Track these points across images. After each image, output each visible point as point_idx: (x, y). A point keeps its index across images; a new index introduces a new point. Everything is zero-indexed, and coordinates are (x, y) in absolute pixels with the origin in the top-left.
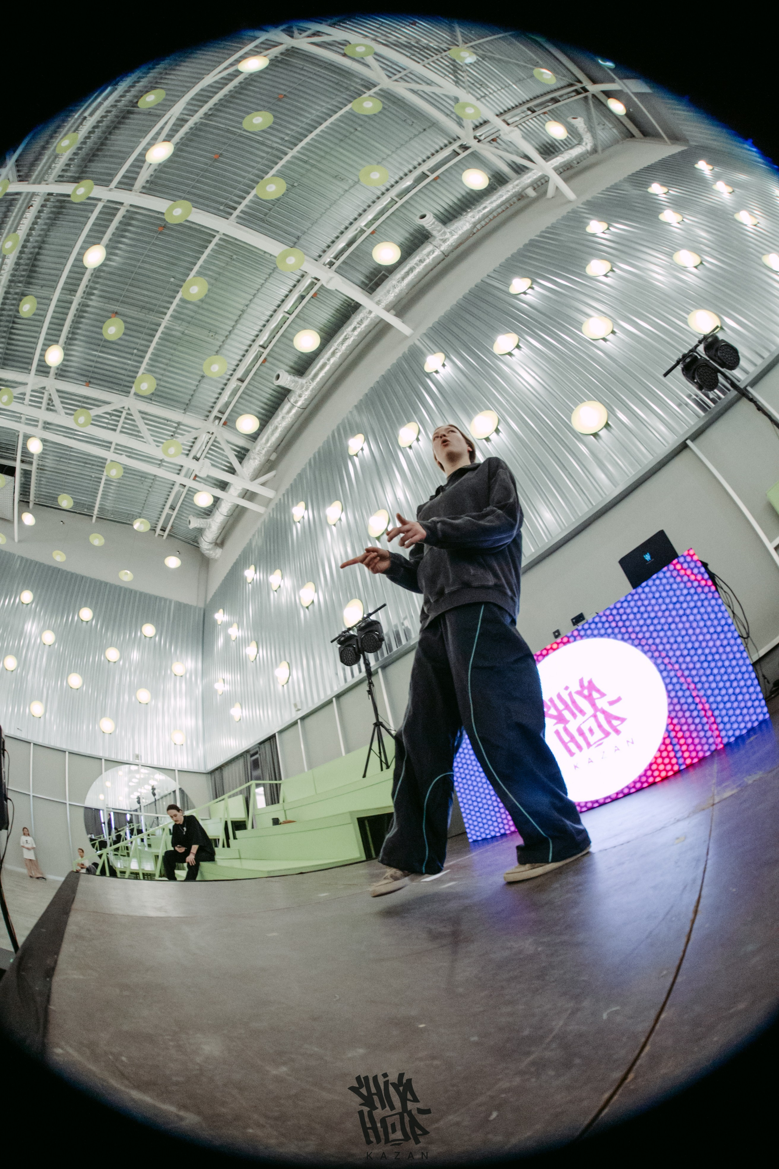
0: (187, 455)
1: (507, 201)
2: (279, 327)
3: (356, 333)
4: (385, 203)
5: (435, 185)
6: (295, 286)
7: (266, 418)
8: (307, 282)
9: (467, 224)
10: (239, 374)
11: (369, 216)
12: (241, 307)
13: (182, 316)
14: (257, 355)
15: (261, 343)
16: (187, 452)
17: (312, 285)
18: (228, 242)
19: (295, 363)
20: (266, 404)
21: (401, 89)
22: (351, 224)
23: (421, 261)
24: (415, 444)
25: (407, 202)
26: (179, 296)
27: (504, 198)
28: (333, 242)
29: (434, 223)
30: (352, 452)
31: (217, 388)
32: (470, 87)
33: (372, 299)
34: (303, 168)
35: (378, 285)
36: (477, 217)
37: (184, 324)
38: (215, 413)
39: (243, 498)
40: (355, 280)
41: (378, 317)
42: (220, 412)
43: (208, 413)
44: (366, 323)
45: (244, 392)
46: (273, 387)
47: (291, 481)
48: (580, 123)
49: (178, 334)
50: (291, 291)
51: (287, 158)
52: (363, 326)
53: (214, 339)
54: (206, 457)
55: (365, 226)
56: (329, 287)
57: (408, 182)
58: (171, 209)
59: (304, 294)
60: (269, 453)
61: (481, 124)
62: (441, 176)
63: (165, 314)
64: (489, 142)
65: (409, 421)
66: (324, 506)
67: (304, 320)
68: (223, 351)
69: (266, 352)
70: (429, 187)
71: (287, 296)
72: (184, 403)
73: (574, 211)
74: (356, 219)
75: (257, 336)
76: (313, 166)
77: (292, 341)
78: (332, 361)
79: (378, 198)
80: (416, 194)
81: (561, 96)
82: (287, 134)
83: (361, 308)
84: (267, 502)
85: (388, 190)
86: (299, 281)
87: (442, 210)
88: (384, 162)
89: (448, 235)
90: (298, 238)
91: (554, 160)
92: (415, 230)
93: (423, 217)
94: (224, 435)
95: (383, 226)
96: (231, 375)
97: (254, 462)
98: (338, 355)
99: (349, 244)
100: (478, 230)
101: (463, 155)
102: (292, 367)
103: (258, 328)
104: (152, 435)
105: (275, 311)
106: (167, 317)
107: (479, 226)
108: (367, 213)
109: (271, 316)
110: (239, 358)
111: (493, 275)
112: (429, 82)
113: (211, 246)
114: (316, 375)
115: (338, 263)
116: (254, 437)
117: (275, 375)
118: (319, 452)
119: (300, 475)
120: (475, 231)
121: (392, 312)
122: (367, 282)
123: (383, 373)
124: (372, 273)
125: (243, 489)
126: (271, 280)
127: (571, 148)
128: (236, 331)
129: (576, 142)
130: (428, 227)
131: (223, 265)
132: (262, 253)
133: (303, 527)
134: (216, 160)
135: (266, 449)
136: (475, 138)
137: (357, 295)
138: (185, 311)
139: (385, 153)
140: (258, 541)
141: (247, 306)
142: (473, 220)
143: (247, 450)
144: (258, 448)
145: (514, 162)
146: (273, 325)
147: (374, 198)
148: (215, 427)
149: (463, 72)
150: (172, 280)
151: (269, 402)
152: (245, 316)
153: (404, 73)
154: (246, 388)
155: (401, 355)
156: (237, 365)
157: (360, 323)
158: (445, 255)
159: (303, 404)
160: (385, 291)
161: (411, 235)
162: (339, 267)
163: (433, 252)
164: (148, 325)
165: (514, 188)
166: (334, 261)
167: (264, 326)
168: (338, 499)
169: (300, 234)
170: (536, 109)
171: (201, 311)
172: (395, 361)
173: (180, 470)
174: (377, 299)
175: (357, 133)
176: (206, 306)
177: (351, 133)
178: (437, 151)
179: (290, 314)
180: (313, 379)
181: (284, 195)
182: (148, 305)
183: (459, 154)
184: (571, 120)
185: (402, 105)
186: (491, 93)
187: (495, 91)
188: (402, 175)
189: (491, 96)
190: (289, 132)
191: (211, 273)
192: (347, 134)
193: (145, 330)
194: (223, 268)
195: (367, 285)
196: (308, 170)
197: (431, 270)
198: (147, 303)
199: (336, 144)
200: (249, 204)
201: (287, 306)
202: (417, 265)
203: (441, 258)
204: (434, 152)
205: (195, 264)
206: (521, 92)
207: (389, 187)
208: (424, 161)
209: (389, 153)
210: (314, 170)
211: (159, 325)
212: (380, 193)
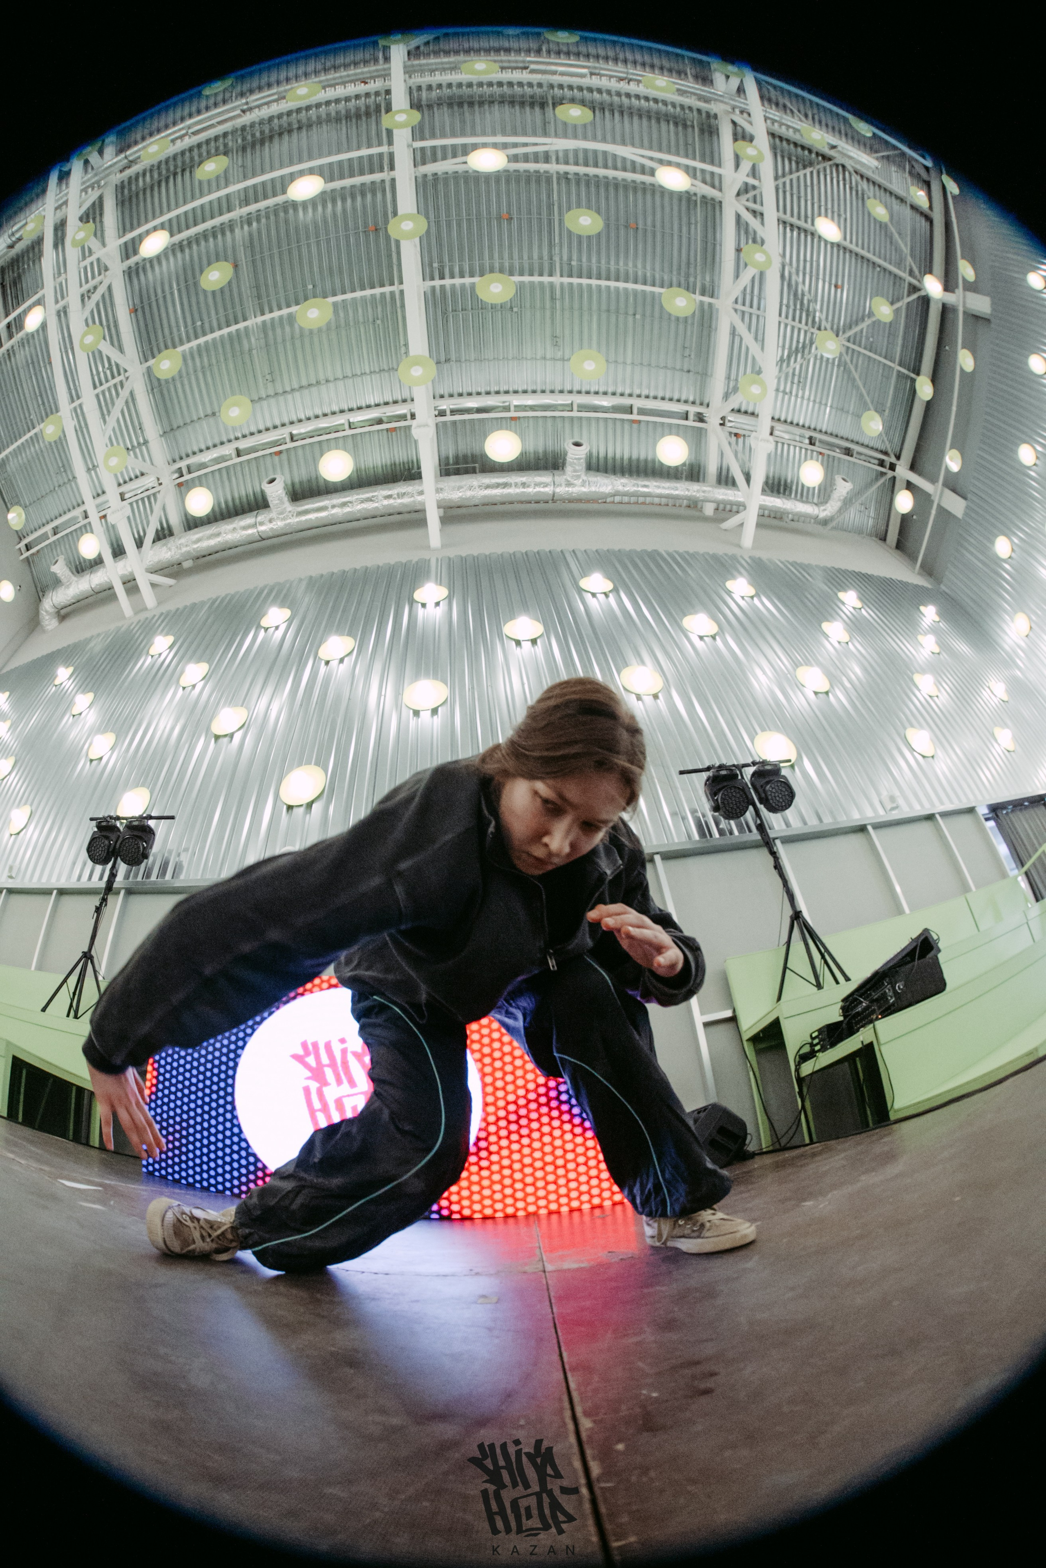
0: (119, 485)
1: (676, 498)
2: (328, 431)
3: (386, 502)
4: (560, 402)
5: (627, 426)
6: (386, 404)
7: (219, 515)
8: (402, 410)
9: (610, 488)
10: (243, 444)
11: (530, 401)
12: (322, 377)
13: (270, 333)
14: (277, 441)
15: (294, 432)
16: (121, 481)
17: (403, 417)
18: (396, 304)
19: (302, 482)
20: (233, 500)
21: (727, 320)
22: (507, 392)
23: (524, 485)
24: (334, 663)
25: (581, 418)
26: (294, 309)
27: (677, 492)
29: (579, 459)
30: (264, 622)
31: (212, 438)
32: (787, 373)
33: (437, 482)
34: (543, 300)
35: (457, 472)
36: (626, 489)
37: (263, 341)
38: (183, 464)
39: (124, 583)
40: (443, 448)
41: (423, 504)
42: (189, 467)
43: (177, 458)
44: (406, 500)
45: (227, 468)
46: (258, 490)
47: (181, 606)
48: (843, 488)
49: (246, 347)
50: (377, 405)
51: (546, 279)
52: (399, 501)
53: (265, 385)
54: (131, 504)
55: (516, 406)
56: (415, 433)
57: (605, 402)
58: (407, 217)
59: (385, 419)
60: (187, 557)
61: (746, 412)
62: (642, 424)
63: (263, 314)
64: (730, 433)
65: (350, 634)
66: (190, 660)
67: (355, 446)
68: (257, 405)
69: (291, 445)
70: (619, 423)
71: (368, 407)
72: (171, 425)
73: (734, 558)
74: (516, 392)
75: (300, 421)
76: (553, 308)
77: (322, 455)
78: (336, 511)
79: (561, 392)
80: (598, 419)
81: (859, 453)
82: (580, 260)
83: (417, 481)
84: (140, 608)
85: (579, 392)
86: (395, 402)
87: (602, 455)
88: (612, 366)
89: (578, 482)
90: (447, 360)
91: (772, 499)
92: (553, 452)
93: (577, 444)
94: (168, 497)
95: (531, 421)
96: (237, 439)
97: (166, 552)
98: (347, 510)
99: (479, 410)
100: (613, 502)
101: (690, 423)
102: (293, 484)
103: (310, 413)
104: (114, 429)
105: (342, 411)
106: (260, 319)
107: (617, 499)
108: (534, 396)
109: (334, 413)
110: (262, 427)
111: (579, 554)
113: (378, 291)
114: (306, 512)
115: (449, 418)
116: (192, 524)
117: (272, 477)
118: (233, 596)
119: (194, 605)
120: (608, 500)
121: (442, 510)
122: (451, 461)
123: (369, 565)
124: (465, 457)
125: (132, 574)
126: (376, 377)
127: (803, 502)
128: (289, 397)
129: (815, 501)
130: (570, 458)
131: (361, 319)
132: (402, 343)
133: (152, 666)
134: (499, 219)
135: (188, 549)
136: (723, 418)
137: (429, 466)
138: (279, 329)
140: (97, 646)
141: (327, 381)
142: (620, 488)
143: (171, 534)
144: (183, 541)
145: (728, 470)
146: (323, 423)
147: (558, 387)
148: (169, 479)
149: (803, 356)
150: (310, 287)
151: (237, 501)
152: (314, 389)
153: (754, 310)
154: (234, 465)
155: (404, 561)
156: (252, 434)
157: (401, 495)
158: (554, 499)
159: (265, 532)
160: (458, 484)
161: (545, 452)
162: (445, 423)
163: (546, 485)
164: (238, 308)
165: (698, 491)
166: (448, 412)
167: (317, 417)
168: (209, 662)
169: (453, 358)
170: (817, 443)
171: (288, 344)
172: (392, 562)
173: (98, 495)
174: (440, 486)
175: (630, 319)
176: (298, 343)
177: (626, 313)
178: (671, 400)
179: (350, 428)
180: (300, 514)
181: (493, 306)
182: (263, 289)
183: (687, 419)
184: (838, 480)
185: (705, 333)
186: (797, 396)
187: (803, 397)
188: (610, 390)
189: (793, 398)
190: (584, 259)
191: (342, 315)
192: (622, 311)
193: (230, 311)
194: (357, 322)
195: (447, 464)
196: (543, 308)
197: (522, 502)
198: (266, 286)
199: (599, 310)
200: (458, 286)
201: (357, 417)
202: (516, 485)
203: (546, 498)
204: (667, 396)
205: (344, 293)
206: (826, 419)
207: (584, 390)
208: (647, 397)
209: (629, 361)
210: (548, 313)
211: (245, 320)
212: (568, 387)
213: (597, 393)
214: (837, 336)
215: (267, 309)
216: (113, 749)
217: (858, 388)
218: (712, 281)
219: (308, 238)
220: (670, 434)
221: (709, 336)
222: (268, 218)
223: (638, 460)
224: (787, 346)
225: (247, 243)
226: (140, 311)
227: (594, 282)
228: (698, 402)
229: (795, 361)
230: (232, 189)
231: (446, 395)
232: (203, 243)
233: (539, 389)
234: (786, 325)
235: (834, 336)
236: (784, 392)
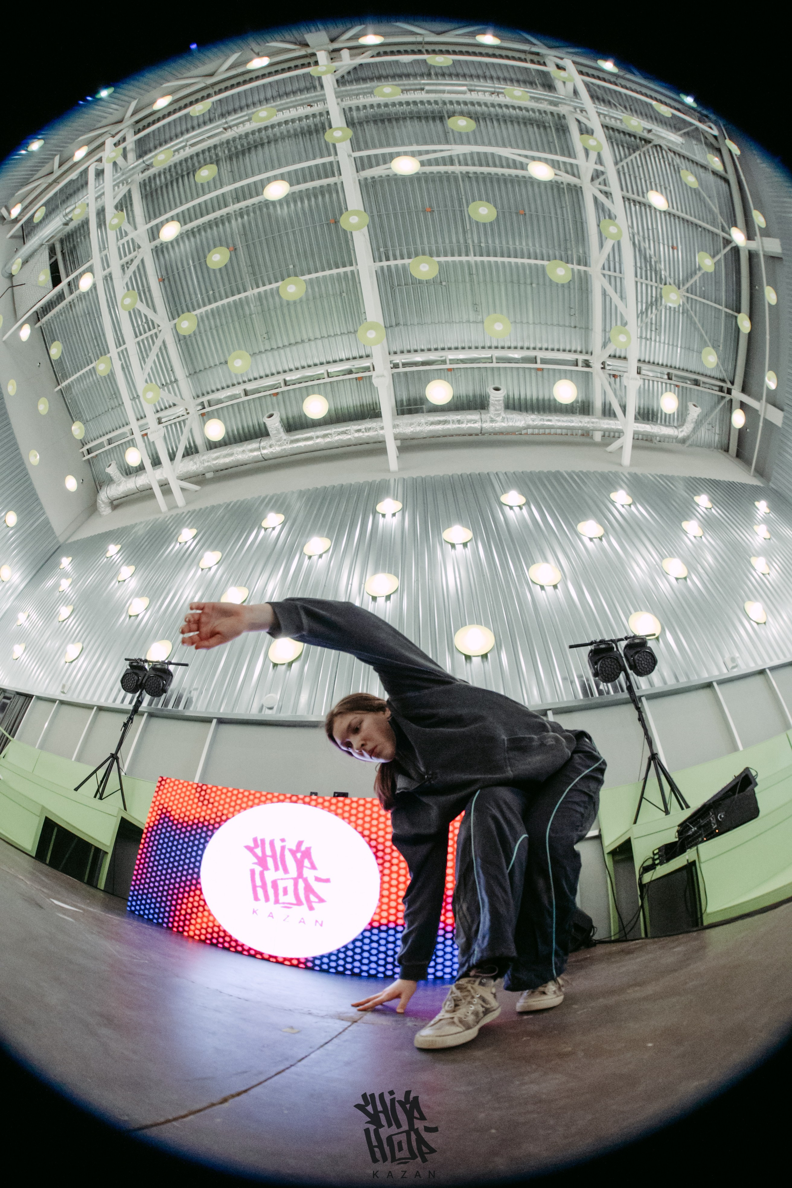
0: (157, 411)
1: (573, 428)
2: (312, 379)
3: (357, 435)
5: (533, 373)
6: (354, 358)
7: (232, 439)
8: (366, 363)
9: (523, 422)
10: (249, 387)
11: (461, 355)
12: (305, 337)
13: (264, 302)
14: (274, 385)
15: (287, 379)
16: (159, 409)
17: (367, 369)
18: (355, 280)
19: (293, 418)
20: (243, 429)
21: (598, 283)
22: (443, 349)
23: (459, 422)
24: (315, 558)
25: (499, 368)
26: (280, 284)
27: (572, 424)
28: (416, 351)
29: (499, 401)
30: (264, 524)
31: (226, 381)
32: (647, 323)
33: (394, 419)
34: (464, 275)
35: (410, 412)
36: (536, 423)
37: (259, 308)
38: (205, 399)
39: (160, 486)
40: (398, 394)
41: (383, 436)
42: (209, 402)
43: (200, 394)
44: (371, 434)
45: (238, 404)
46: (261, 422)
47: (203, 506)
48: (694, 412)
49: (247, 312)
50: (348, 359)
51: (464, 258)
52: (367, 434)
53: (263, 341)
54: (166, 427)
55: (450, 360)
56: (374, 381)
57: (516, 355)
58: (356, 213)
59: (354, 370)
60: (209, 470)
61: (620, 357)
62: (545, 371)
63: (258, 287)
65: (327, 537)
66: (208, 549)
67: (333, 390)
68: (258, 357)
69: (285, 388)
70: (527, 371)
71: (341, 360)
72: (194, 369)
73: (616, 474)
74: (450, 349)
75: (291, 370)
76: (471, 281)
77: (307, 398)
78: (319, 440)
79: (483, 348)
80: (511, 368)
81: (704, 383)
83: (379, 419)
84: (173, 506)
85: (496, 348)
86: (361, 357)
87: (516, 396)
88: (519, 326)
89: (499, 419)
90: (397, 325)
91: (643, 425)
92: (480, 395)
93: (497, 389)
95: (463, 371)
96: (244, 382)
98: (328, 440)
99: (424, 363)
100: (526, 433)
101: (579, 368)
102: (287, 419)
103: (298, 365)
104: (151, 368)
105: (322, 364)
106: (256, 291)
107: (529, 431)
108: (463, 351)
109: (315, 365)
110: (262, 374)
111: (501, 476)
112: (624, 296)
113: (341, 270)
114: (297, 441)
115: (401, 370)
116: (211, 445)
117: (270, 413)
118: (242, 502)
119: (213, 507)
120: (523, 432)
121: (398, 442)
122: (405, 403)
123: (344, 483)
124: (415, 399)
125: (167, 479)
126: (345, 337)
127: (666, 426)
128: (282, 351)
129: (675, 424)
130: (492, 400)
131: (331, 293)
132: (363, 310)
133: (180, 550)
134: (424, 211)
135: (209, 464)
136: (603, 363)
137: (387, 407)
138: (270, 300)
139: (527, 318)
140: (139, 531)
141: (309, 340)
142: (531, 423)
143: (197, 451)
145: (610, 404)
146: (309, 373)
147: (481, 345)
148: (194, 410)
149: (656, 308)
150: (291, 267)
151: (246, 430)
152: (300, 346)
153: (617, 274)
154: (243, 402)
155: (370, 481)
156: (255, 379)
157: (368, 430)
158: (482, 432)
159: (267, 454)
160: (410, 421)
161: (474, 396)
162: (399, 374)
163: (475, 422)
164: (239, 282)
165: (589, 423)
166: (401, 365)
167: (303, 367)
168: (222, 551)
169: (402, 322)
170: (673, 378)
171: (279, 312)
172: (362, 482)
173: (141, 418)
174: (397, 422)
175: (529, 287)
176: (286, 311)
177: (525, 283)
178: (564, 351)
179: (328, 376)
180: (292, 442)
181: (427, 282)
182: (256, 267)
183: (577, 365)
184: (690, 405)
185: (584, 295)
186: (655, 341)
187: (660, 342)
188: (519, 345)
189: (653, 343)
190: (490, 242)
191: (316, 289)
192: (522, 281)
193: (234, 284)
194: (328, 295)
195: (402, 405)
196: (464, 281)
197: (459, 435)
198: (259, 265)
199: (505, 281)
200: (400, 266)
201: (333, 369)
202: (453, 422)
203: (476, 432)
204: (561, 348)
205: (317, 271)
206: (678, 358)
207: (500, 346)
208: (547, 349)
209: (531, 322)
210: (468, 285)
211: (245, 291)
212: (488, 344)
213: (509, 348)
214: (679, 288)
215: (261, 284)
216: (147, 609)
217: (699, 330)
218: (585, 253)
219: (286, 229)
220: (566, 378)
221: (587, 297)
222: (254, 212)
223: (544, 400)
224: (644, 301)
225: (242, 232)
226: (166, 282)
227: (499, 259)
228: (584, 351)
229: (652, 313)
230: (226, 189)
231: (398, 352)
232: (209, 231)
233: (467, 346)
234: (642, 284)
235: (677, 288)
236: (646, 339)
